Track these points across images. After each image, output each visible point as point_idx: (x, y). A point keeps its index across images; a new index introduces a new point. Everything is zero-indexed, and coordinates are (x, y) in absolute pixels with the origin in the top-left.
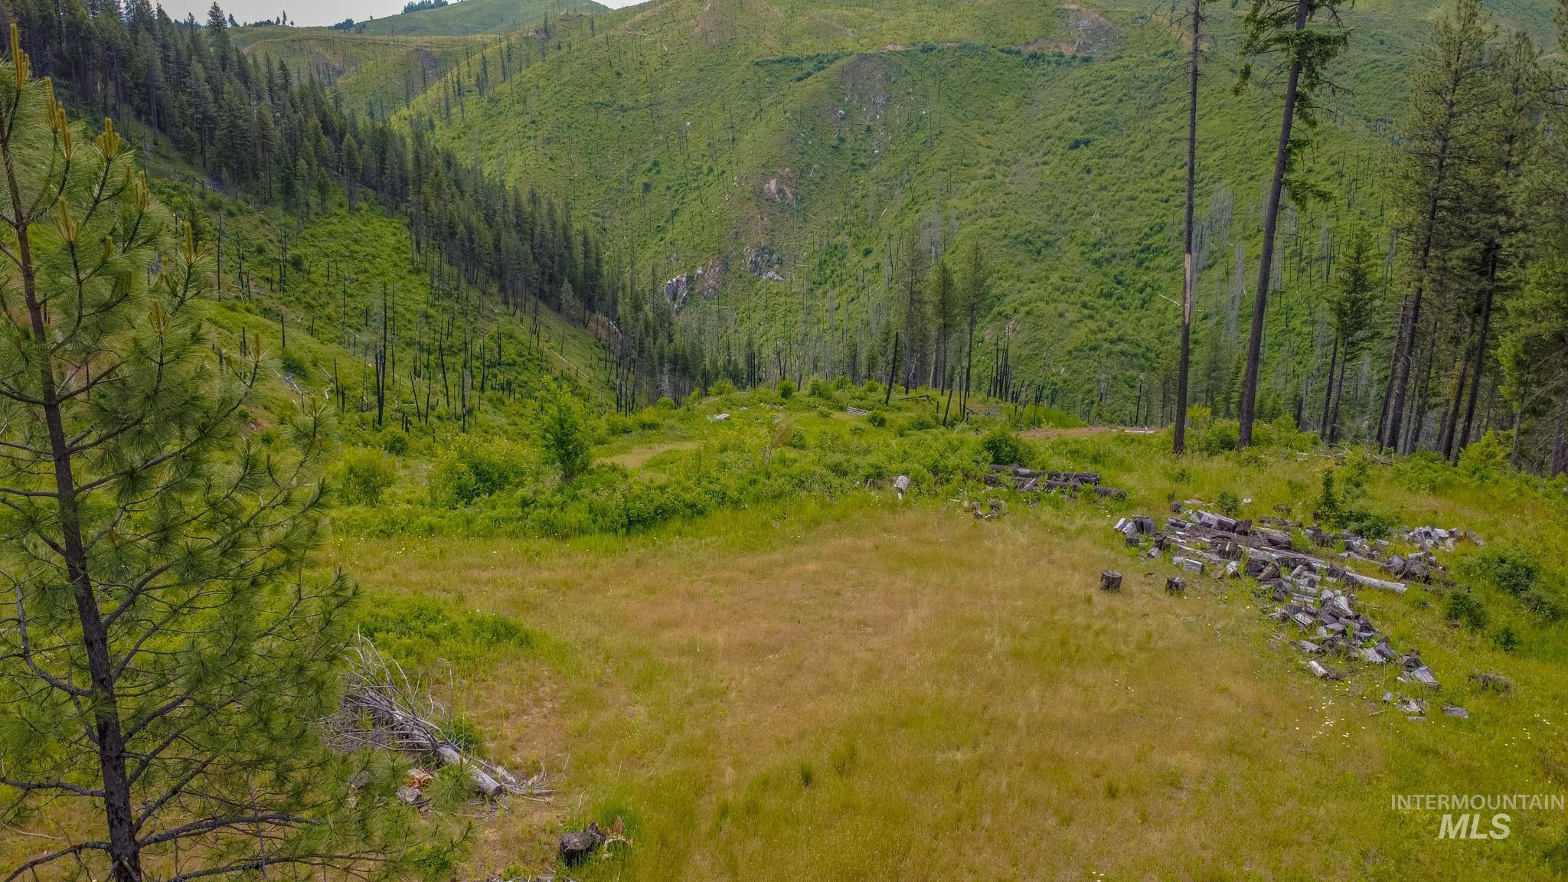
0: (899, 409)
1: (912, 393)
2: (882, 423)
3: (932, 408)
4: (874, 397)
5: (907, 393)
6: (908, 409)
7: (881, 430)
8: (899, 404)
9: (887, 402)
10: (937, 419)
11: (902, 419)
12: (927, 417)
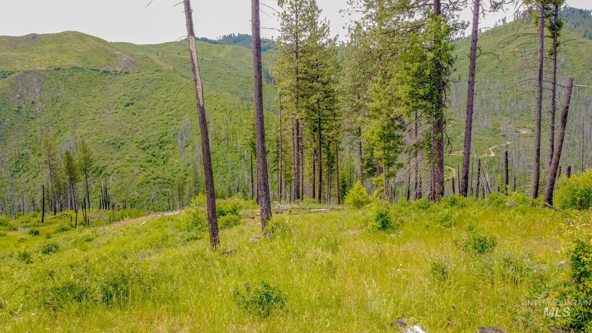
0: (50, 224)
1: (58, 214)
2: (37, 233)
3: (68, 220)
4: (35, 220)
5: (55, 214)
6: (56, 223)
7: (36, 237)
8: (51, 221)
9: (42, 222)
10: (71, 225)
11: (51, 229)
12: (66, 225)
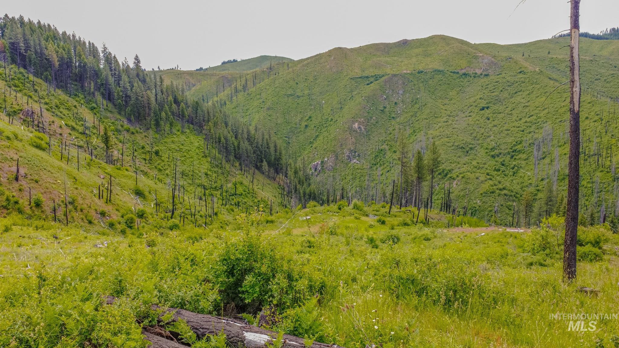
0: (395, 216)
1: (403, 209)
2: (383, 223)
3: (411, 216)
4: (383, 210)
5: (400, 209)
6: (400, 216)
7: (382, 226)
8: (396, 214)
9: (389, 213)
10: (413, 221)
11: (395, 221)
12: (408, 221)
